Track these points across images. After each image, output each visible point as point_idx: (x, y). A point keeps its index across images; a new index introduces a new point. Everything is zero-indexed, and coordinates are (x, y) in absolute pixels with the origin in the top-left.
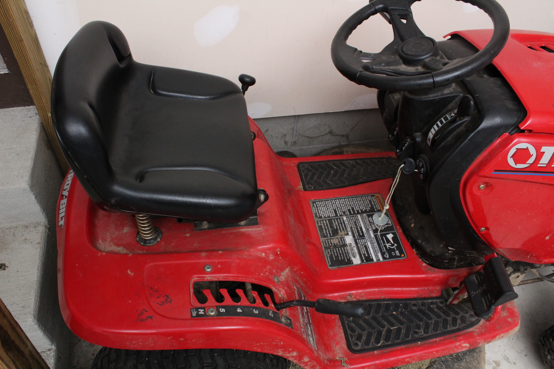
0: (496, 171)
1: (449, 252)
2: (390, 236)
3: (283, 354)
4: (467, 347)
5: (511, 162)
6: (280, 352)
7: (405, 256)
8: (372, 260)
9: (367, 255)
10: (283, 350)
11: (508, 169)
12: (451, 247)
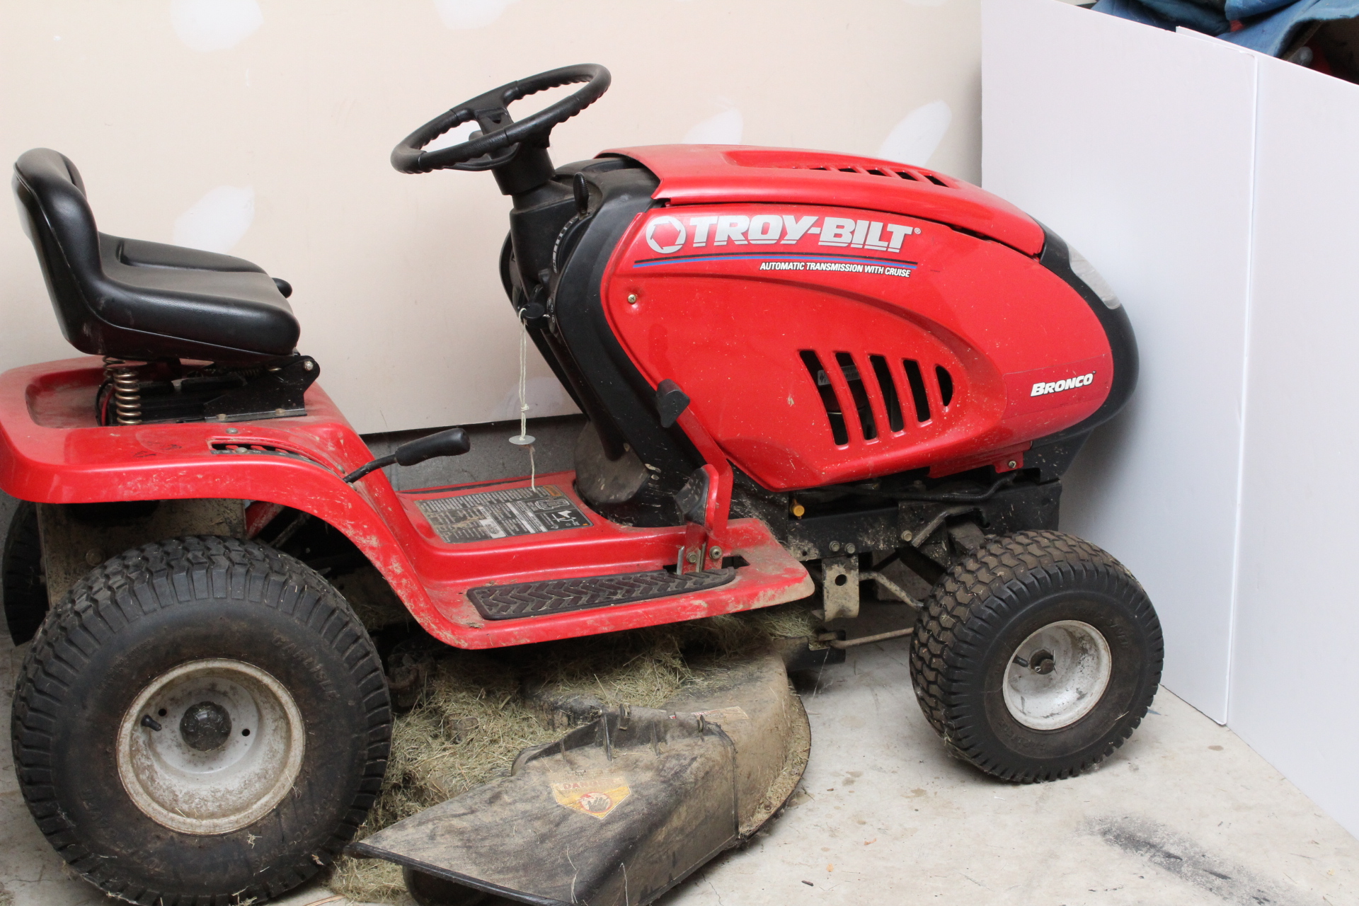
0: (637, 262)
1: (652, 477)
2: (565, 513)
3: (355, 535)
4: (704, 609)
5: (654, 246)
6: (350, 527)
7: (589, 524)
8: (528, 532)
9: (518, 530)
10: (353, 523)
11: (653, 257)
12: (652, 465)
